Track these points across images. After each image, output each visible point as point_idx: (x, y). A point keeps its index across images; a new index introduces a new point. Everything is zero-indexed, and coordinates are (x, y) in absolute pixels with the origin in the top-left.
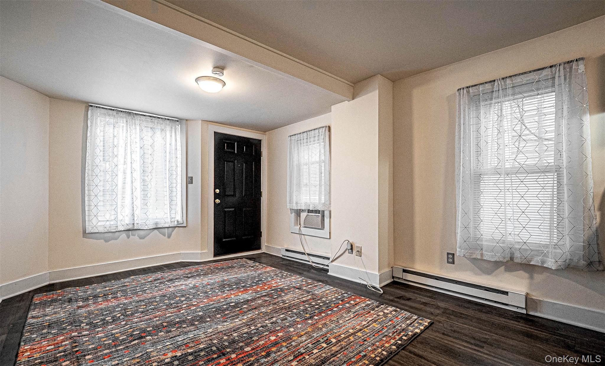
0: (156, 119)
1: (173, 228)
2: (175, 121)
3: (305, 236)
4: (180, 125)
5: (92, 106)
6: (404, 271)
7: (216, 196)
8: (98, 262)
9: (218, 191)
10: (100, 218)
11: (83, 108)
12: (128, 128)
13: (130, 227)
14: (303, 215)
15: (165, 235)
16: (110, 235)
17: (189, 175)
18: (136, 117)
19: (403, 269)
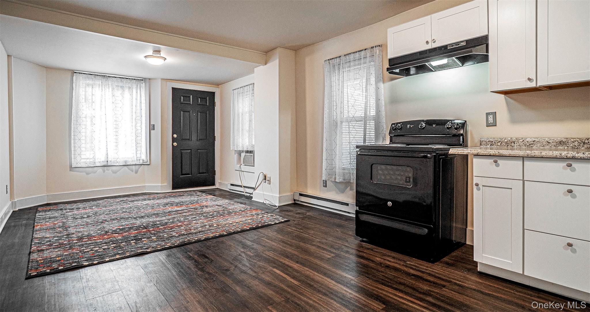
0: (124, 79)
1: (139, 166)
2: (140, 80)
3: (244, 172)
4: (144, 83)
5: (76, 73)
6: (301, 195)
7: (174, 140)
8: (81, 189)
9: (175, 136)
10: (83, 157)
11: (69, 74)
12: (103, 88)
13: (105, 164)
14: (243, 155)
15: (133, 171)
16: (90, 169)
17: (152, 123)
18: (109, 79)
19: (299, 193)
